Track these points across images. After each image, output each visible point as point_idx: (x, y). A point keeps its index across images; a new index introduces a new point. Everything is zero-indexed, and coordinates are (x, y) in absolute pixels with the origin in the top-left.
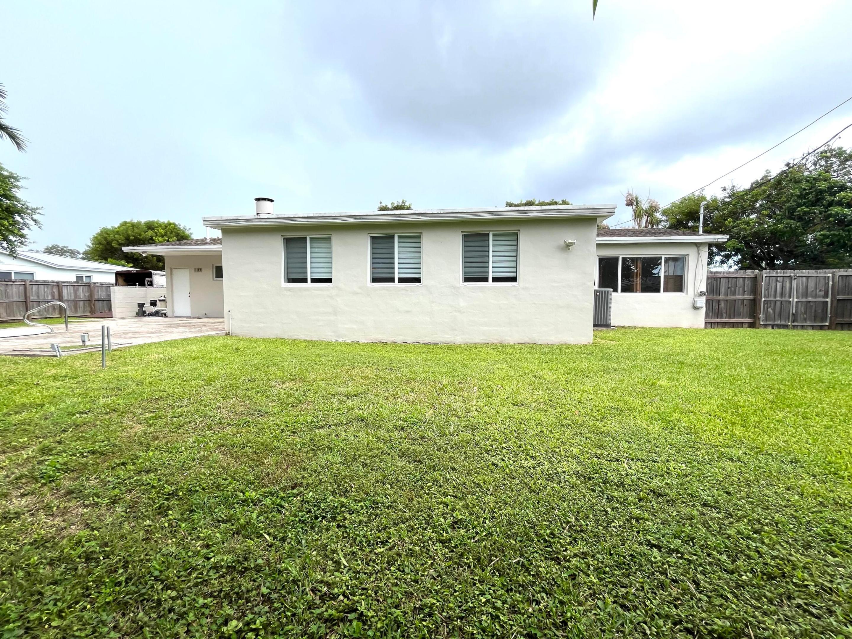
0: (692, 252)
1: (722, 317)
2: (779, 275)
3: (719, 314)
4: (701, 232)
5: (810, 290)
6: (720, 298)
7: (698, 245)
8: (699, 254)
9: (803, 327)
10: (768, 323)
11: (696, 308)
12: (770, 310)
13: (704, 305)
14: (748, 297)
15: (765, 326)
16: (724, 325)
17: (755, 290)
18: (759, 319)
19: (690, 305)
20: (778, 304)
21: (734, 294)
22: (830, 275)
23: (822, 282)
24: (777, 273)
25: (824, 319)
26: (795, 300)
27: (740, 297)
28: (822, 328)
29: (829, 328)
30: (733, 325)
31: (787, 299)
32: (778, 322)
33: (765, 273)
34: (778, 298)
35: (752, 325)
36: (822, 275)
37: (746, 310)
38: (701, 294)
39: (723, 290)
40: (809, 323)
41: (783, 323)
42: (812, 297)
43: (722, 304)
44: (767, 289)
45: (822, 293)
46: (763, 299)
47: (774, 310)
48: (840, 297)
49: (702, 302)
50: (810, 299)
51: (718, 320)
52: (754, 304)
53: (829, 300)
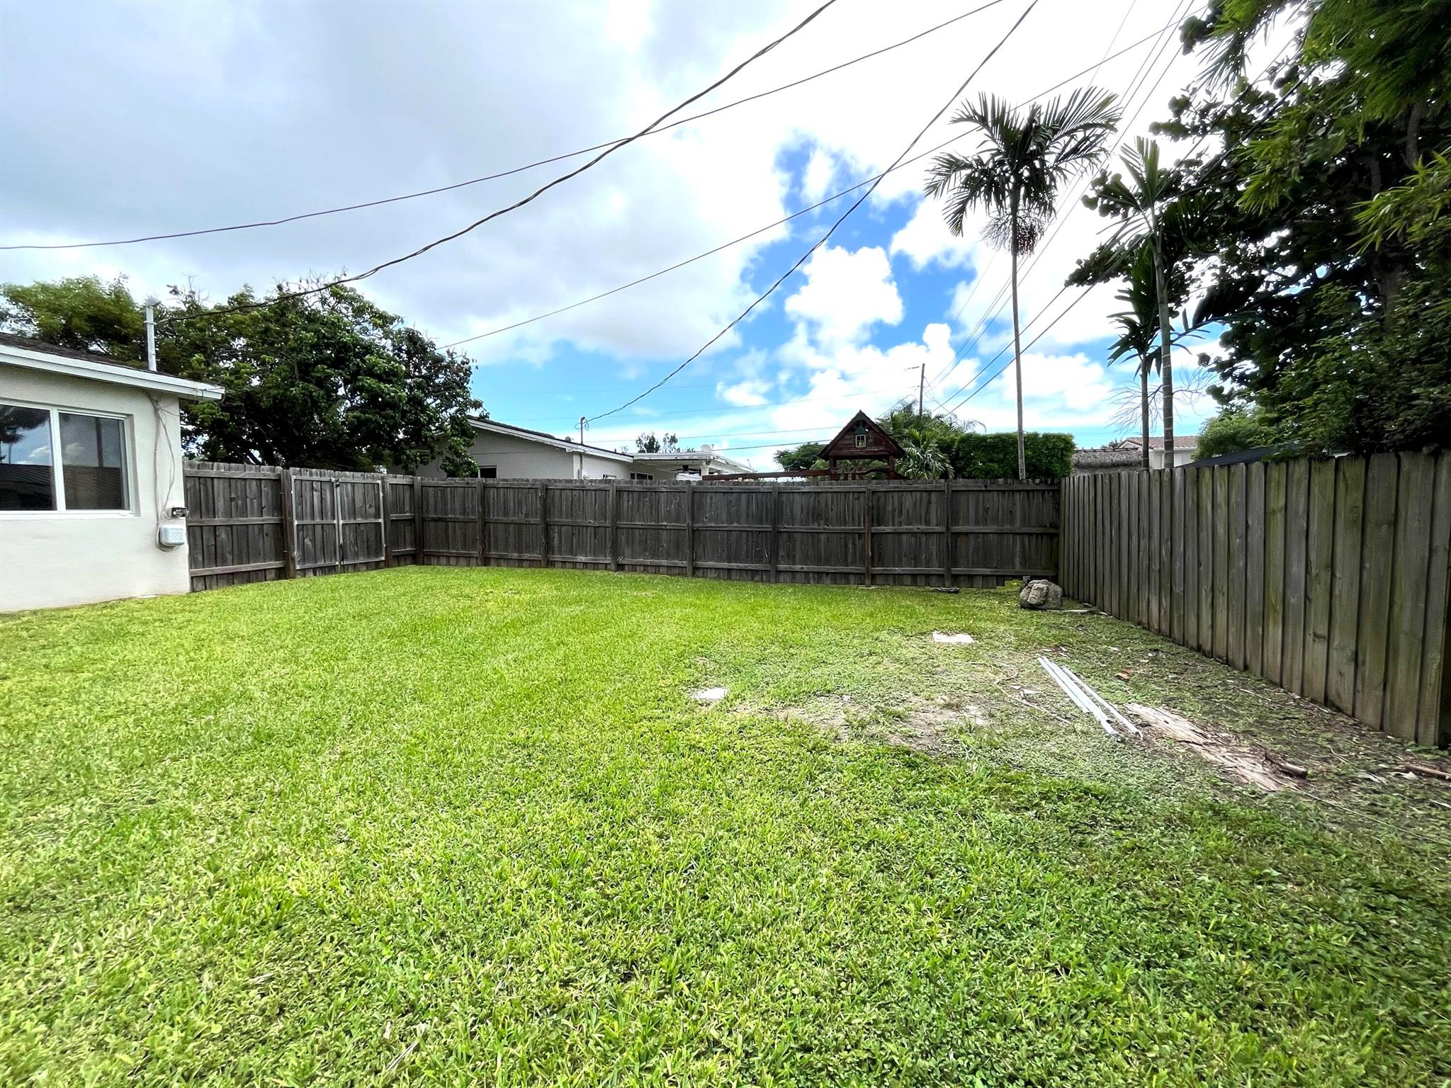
0: (141, 413)
1: (224, 563)
2: (315, 478)
3: (217, 559)
4: (153, 367)
5: (359, 503)
6: (219, 520)
7: (154, 396)
8: (158, 418)
9: (355, 567)
10: (308, 565)
11: (164, 547)
12: (307, 541)
13: (185, 539)
14: (269, 519)
15: (304, 572)
16: (231, 579)
17: (280, 505)
18: (293, 559)
19: (151, 540)
20: (319, 529)
21: (244, 513)
22: (379, 482)
23: (371, 494)
24: (311, 474)
25: (378, 554)
26: (341, 522)
27: (254, 520)
28: (377, 566)
29: (387, 564)
30: (249, 577)
31: (329, 521)
32: (321, 563)
33: (294, 473)
34: (318, 520)
35: (282, 574)
36: (369, 481)
37: (268, 544)
38: (174, 513)
39: (220, 504)
40: (362, 560)
41: (328, 563)
42: (362, 517)
43: (223, 535)
44: (300, 503)
45: (372, 510)
46: (296, 523)
47: (314, 540)
48: (394, 516)
49: (178, 531)
50: (359, 520)
51: (219, 569)
52: (281, 530)
53: (381, 520)
